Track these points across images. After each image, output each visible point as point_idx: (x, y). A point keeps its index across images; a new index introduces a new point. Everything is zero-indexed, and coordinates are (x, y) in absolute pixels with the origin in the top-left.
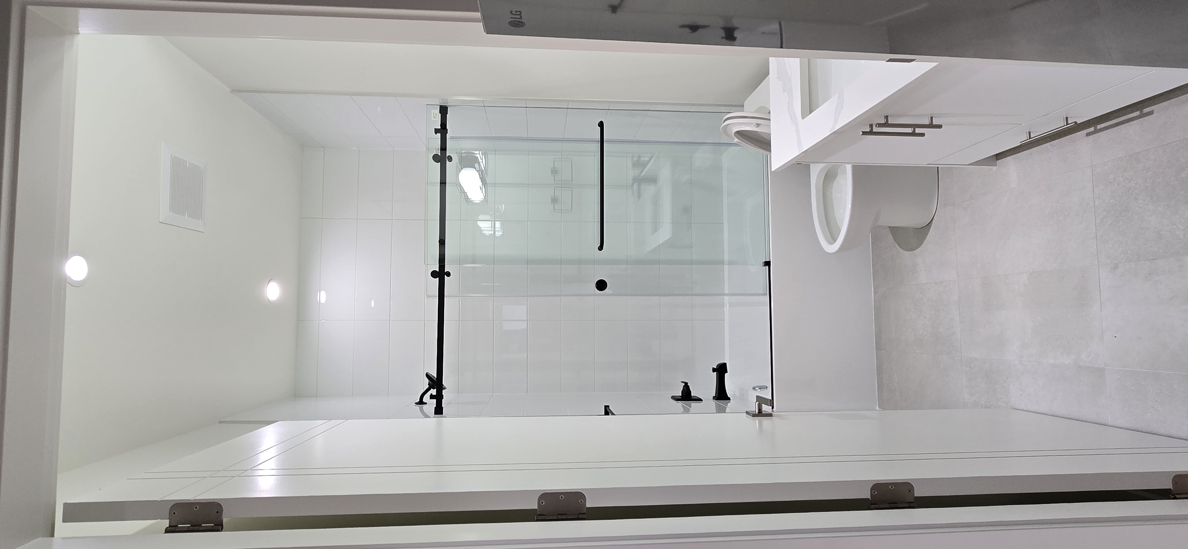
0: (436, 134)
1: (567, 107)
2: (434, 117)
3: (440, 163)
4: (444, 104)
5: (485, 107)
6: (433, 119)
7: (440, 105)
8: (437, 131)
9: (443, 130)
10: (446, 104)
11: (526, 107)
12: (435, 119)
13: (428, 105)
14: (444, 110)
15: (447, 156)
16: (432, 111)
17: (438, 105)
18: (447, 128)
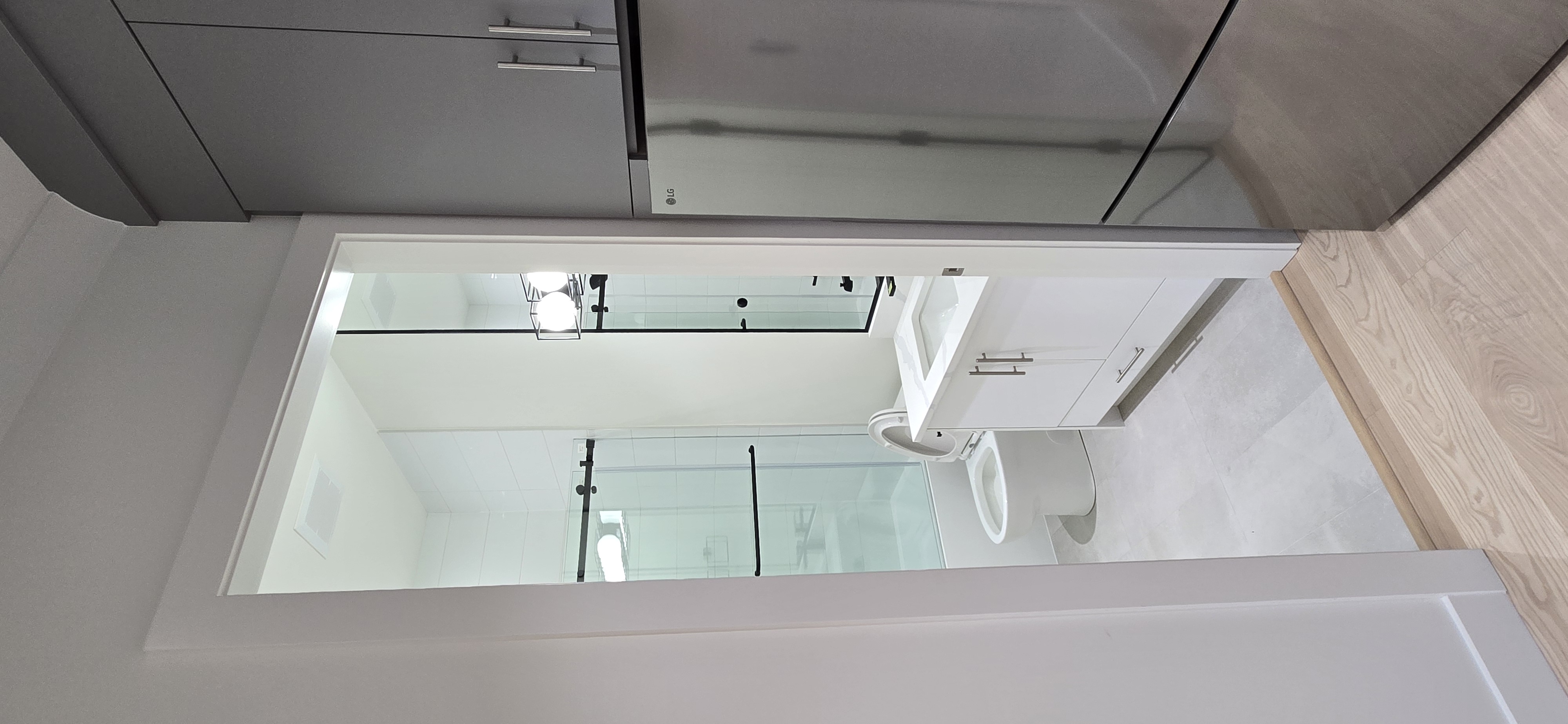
0: (581, 466)
1: (716, 435)
2: (580, 450)
3: (583, 495)
4: (590, 437)
5: (633, 440)
6: (579, 452)
7: (588, 438)
8: (582, 464)
9: (588, 463)
10: (592, 436)
11: (675, 437)
12: (581, 452)
13: (574, 439)
14: (590, 444)
15: (591, 486)
16: (579, 445)
17: (585, 439)
18: (593, 460)
